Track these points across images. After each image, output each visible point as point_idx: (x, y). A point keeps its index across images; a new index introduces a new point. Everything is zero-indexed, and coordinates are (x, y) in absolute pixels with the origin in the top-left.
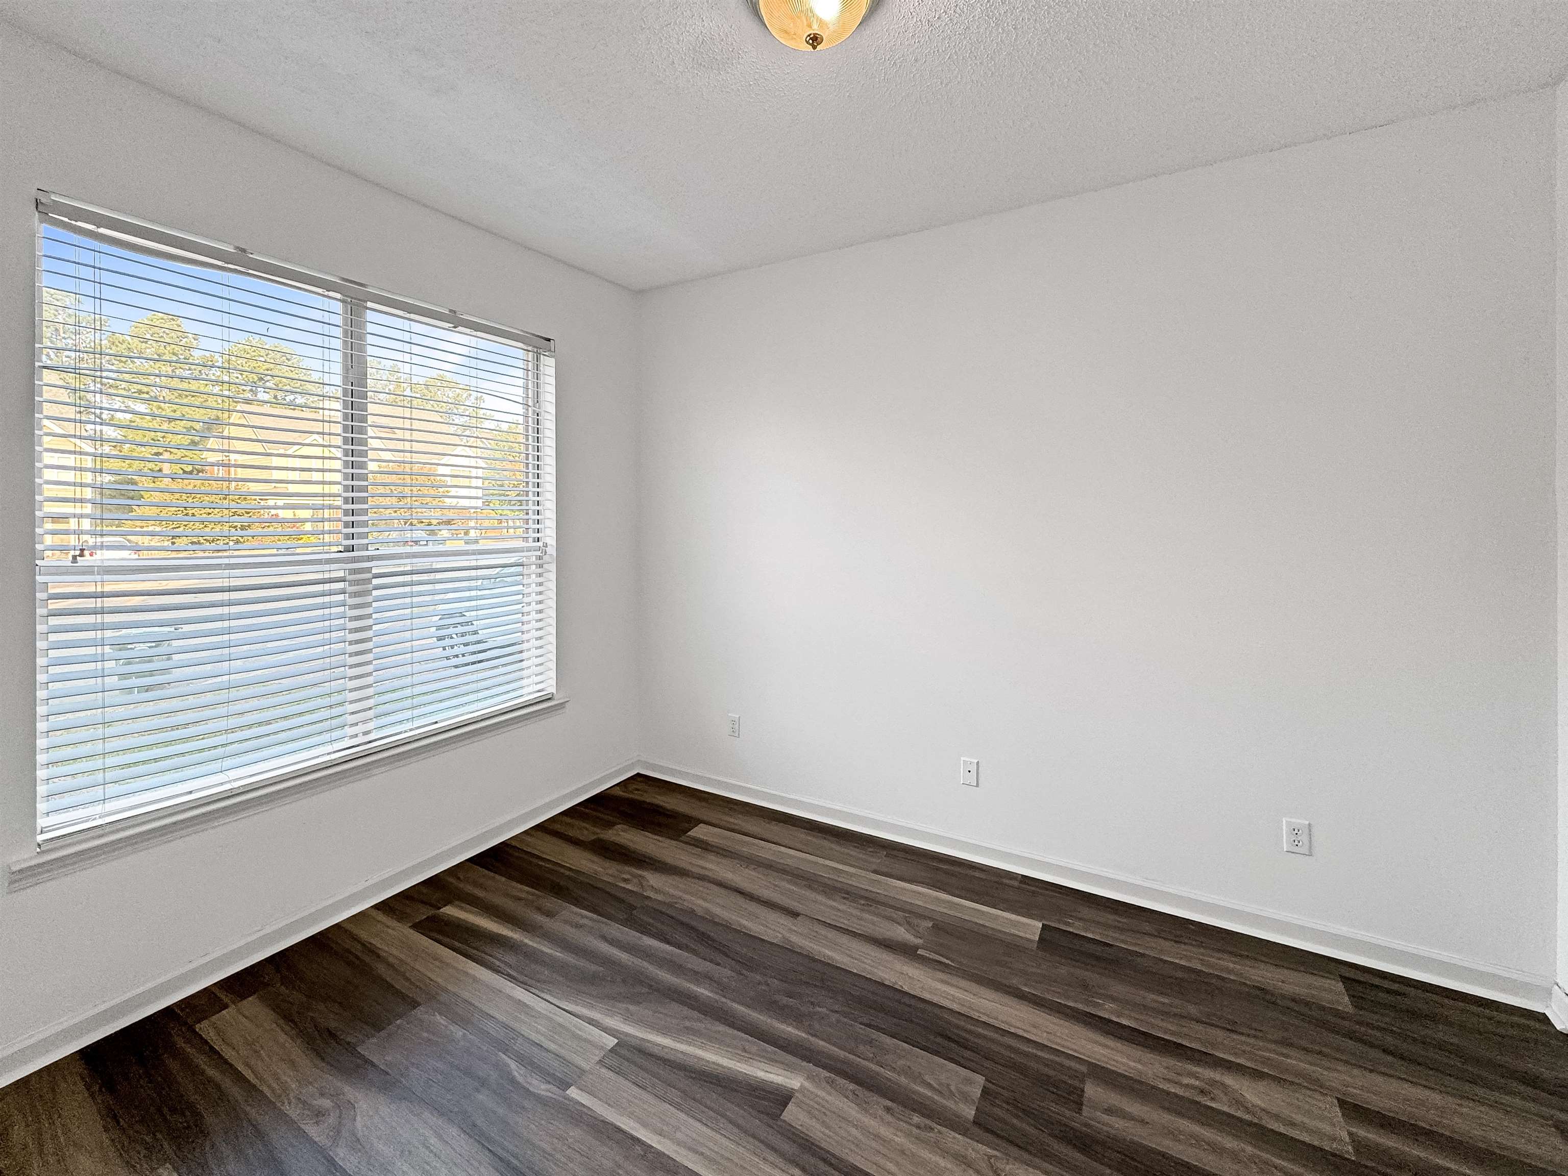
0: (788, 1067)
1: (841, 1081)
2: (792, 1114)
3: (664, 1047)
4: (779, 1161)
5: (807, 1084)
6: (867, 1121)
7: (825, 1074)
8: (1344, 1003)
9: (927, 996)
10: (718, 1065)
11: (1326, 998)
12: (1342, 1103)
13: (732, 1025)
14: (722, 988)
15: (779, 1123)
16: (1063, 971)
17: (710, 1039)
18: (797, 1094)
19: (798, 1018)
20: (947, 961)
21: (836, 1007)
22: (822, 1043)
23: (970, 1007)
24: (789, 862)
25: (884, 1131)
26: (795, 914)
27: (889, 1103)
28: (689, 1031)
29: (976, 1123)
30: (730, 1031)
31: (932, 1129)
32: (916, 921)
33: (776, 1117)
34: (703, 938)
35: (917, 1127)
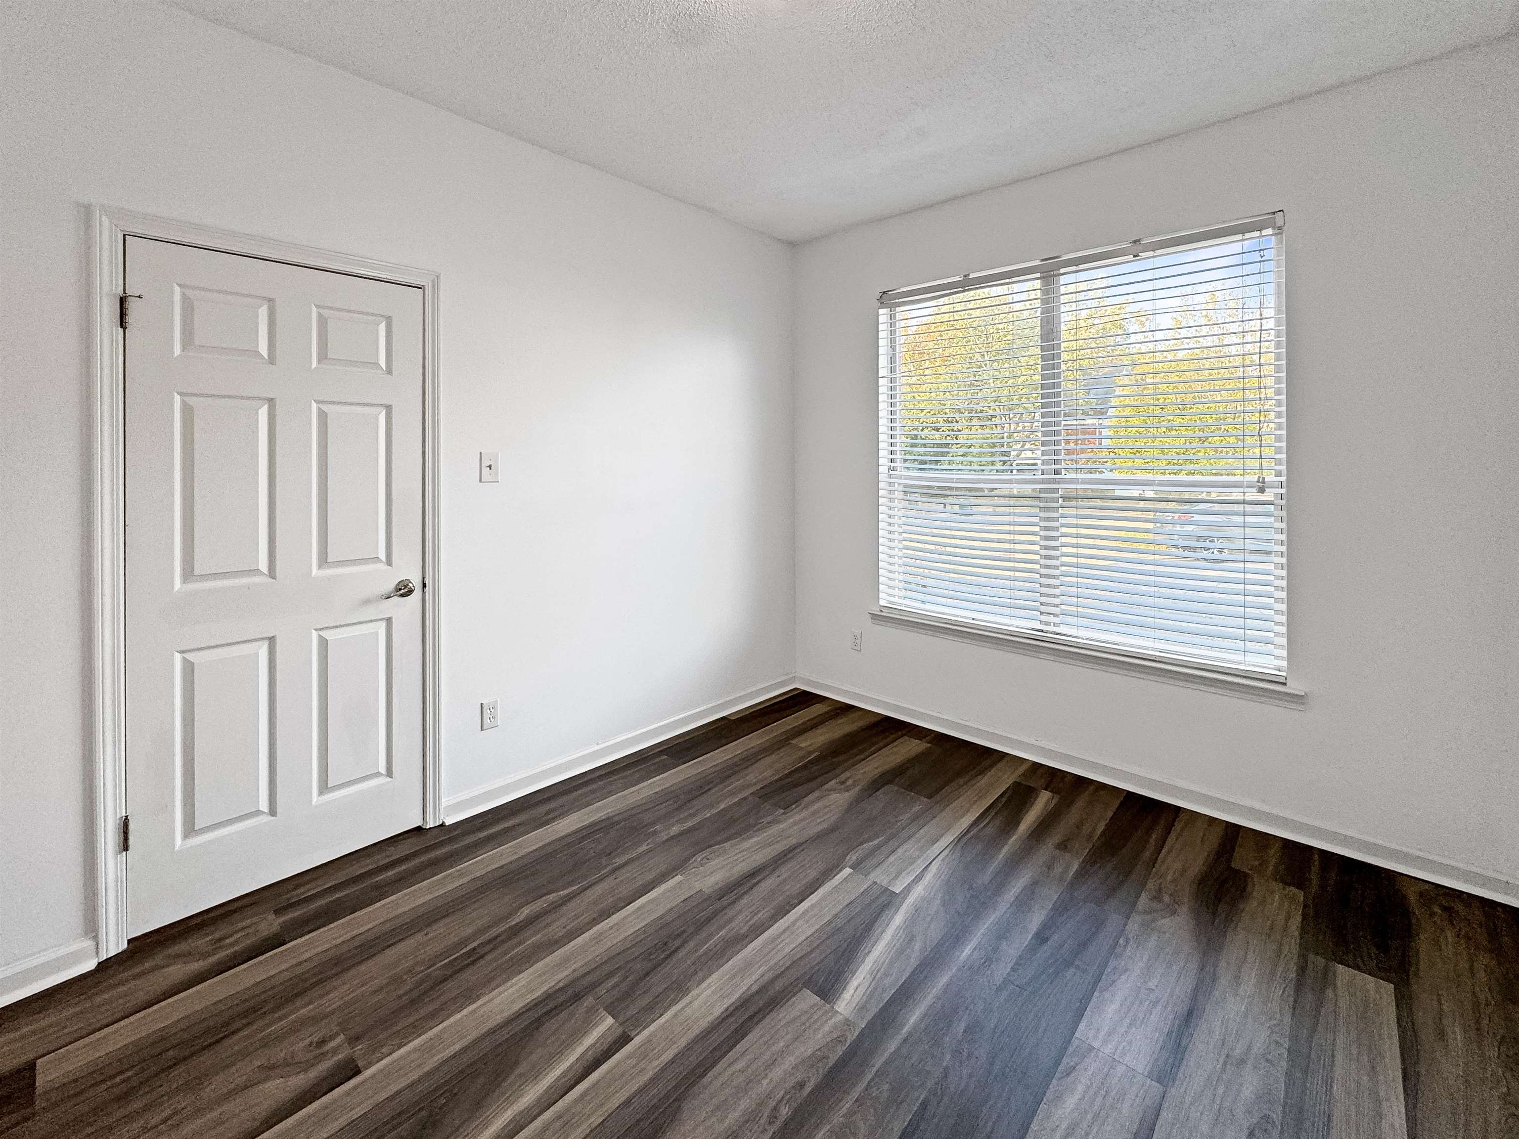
0: (862, 1008)
1: (840, 1051)
2: (807, 999)
5: (839, 1018)
6: (790, 1061)
7: (851, 1037)
10: (867, 954)
15: (801, 985)
17: (900, 952)
18: (828, 1006)
25: (777, 1073)
30: (912, 968)
33: (806, 985)
35: (775, 1109)
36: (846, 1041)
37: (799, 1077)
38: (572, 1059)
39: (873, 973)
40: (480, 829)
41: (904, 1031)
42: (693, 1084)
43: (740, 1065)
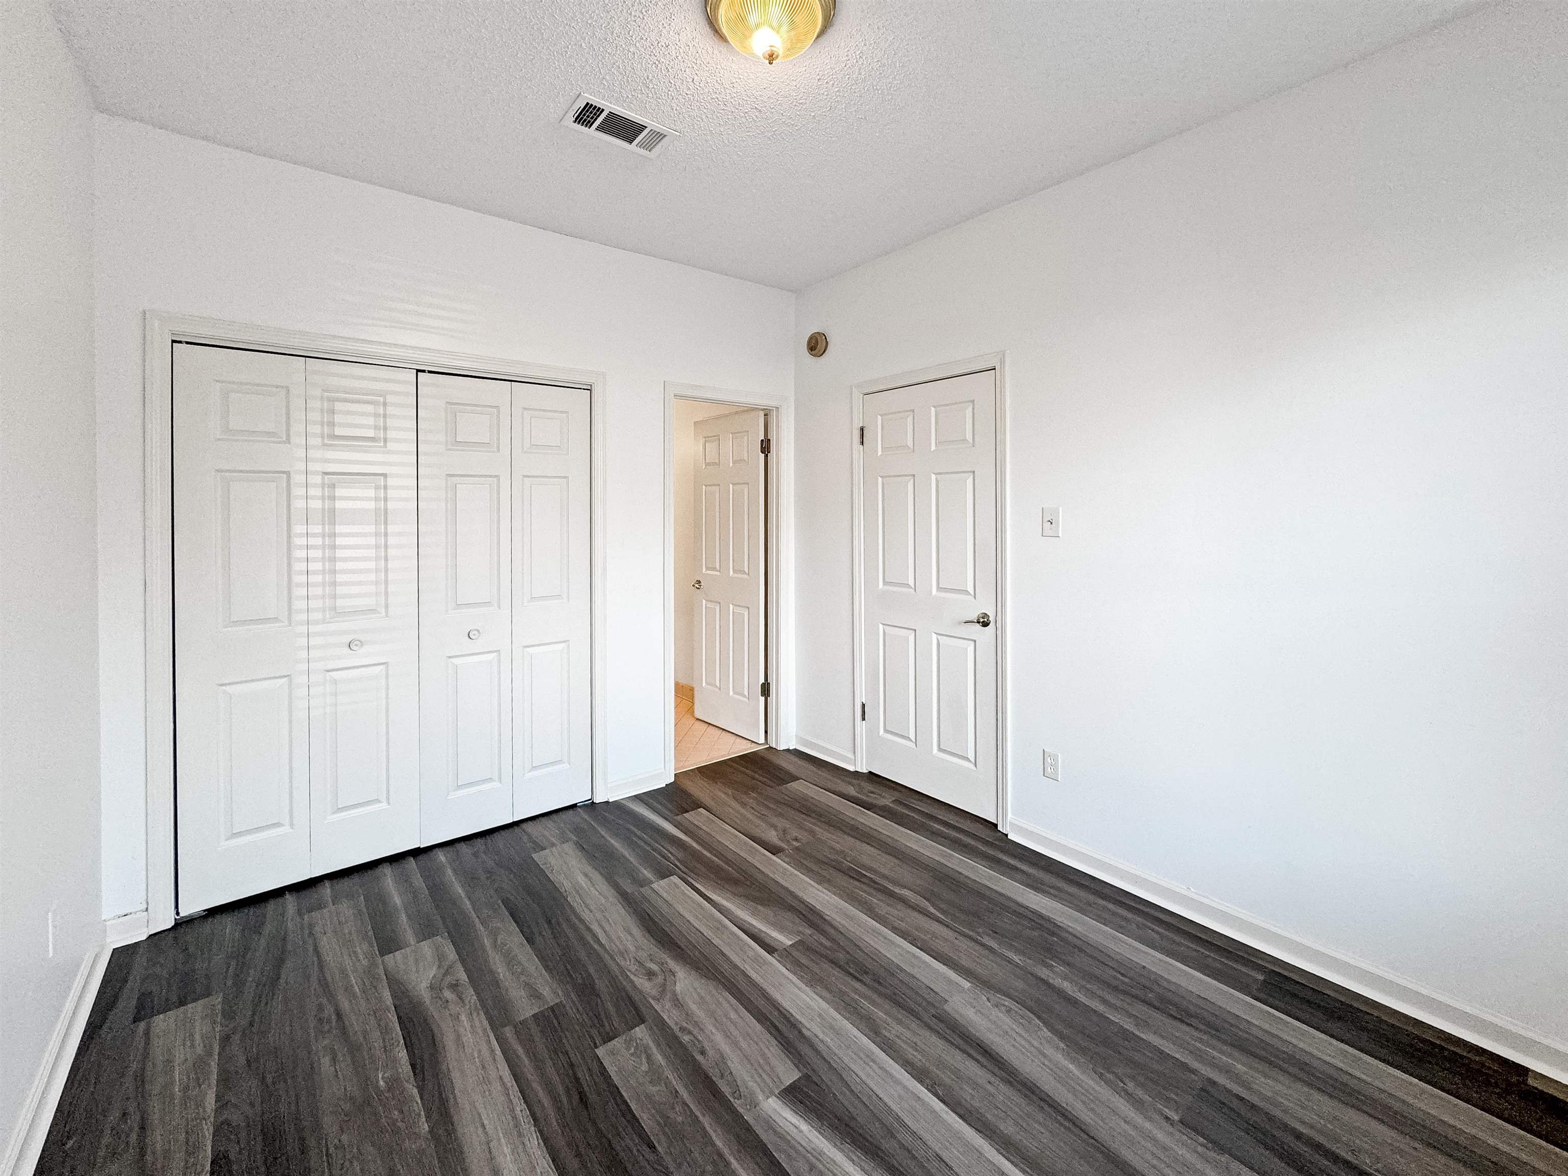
0: (770, 1125)
1: (726, 1090)
2: (790, 1075)
5: (761, 1098)
6: (726, 1048)
7: (737, 1103)
15: (805, 1071)
18: (777, 1092)
22: (719, 1143)
25: (719, 1038)
27: (699, 1058)
29: (643, 1021)
31: (680, 1028)
33: (806, 1077)
35: (690, 1033)
36: (733, 1098)
37: (710, 1052)
38: (764, 929)
40: (1014, 856)
41: (733, 1160)
42: (725, 986)
43: (733, 1015)
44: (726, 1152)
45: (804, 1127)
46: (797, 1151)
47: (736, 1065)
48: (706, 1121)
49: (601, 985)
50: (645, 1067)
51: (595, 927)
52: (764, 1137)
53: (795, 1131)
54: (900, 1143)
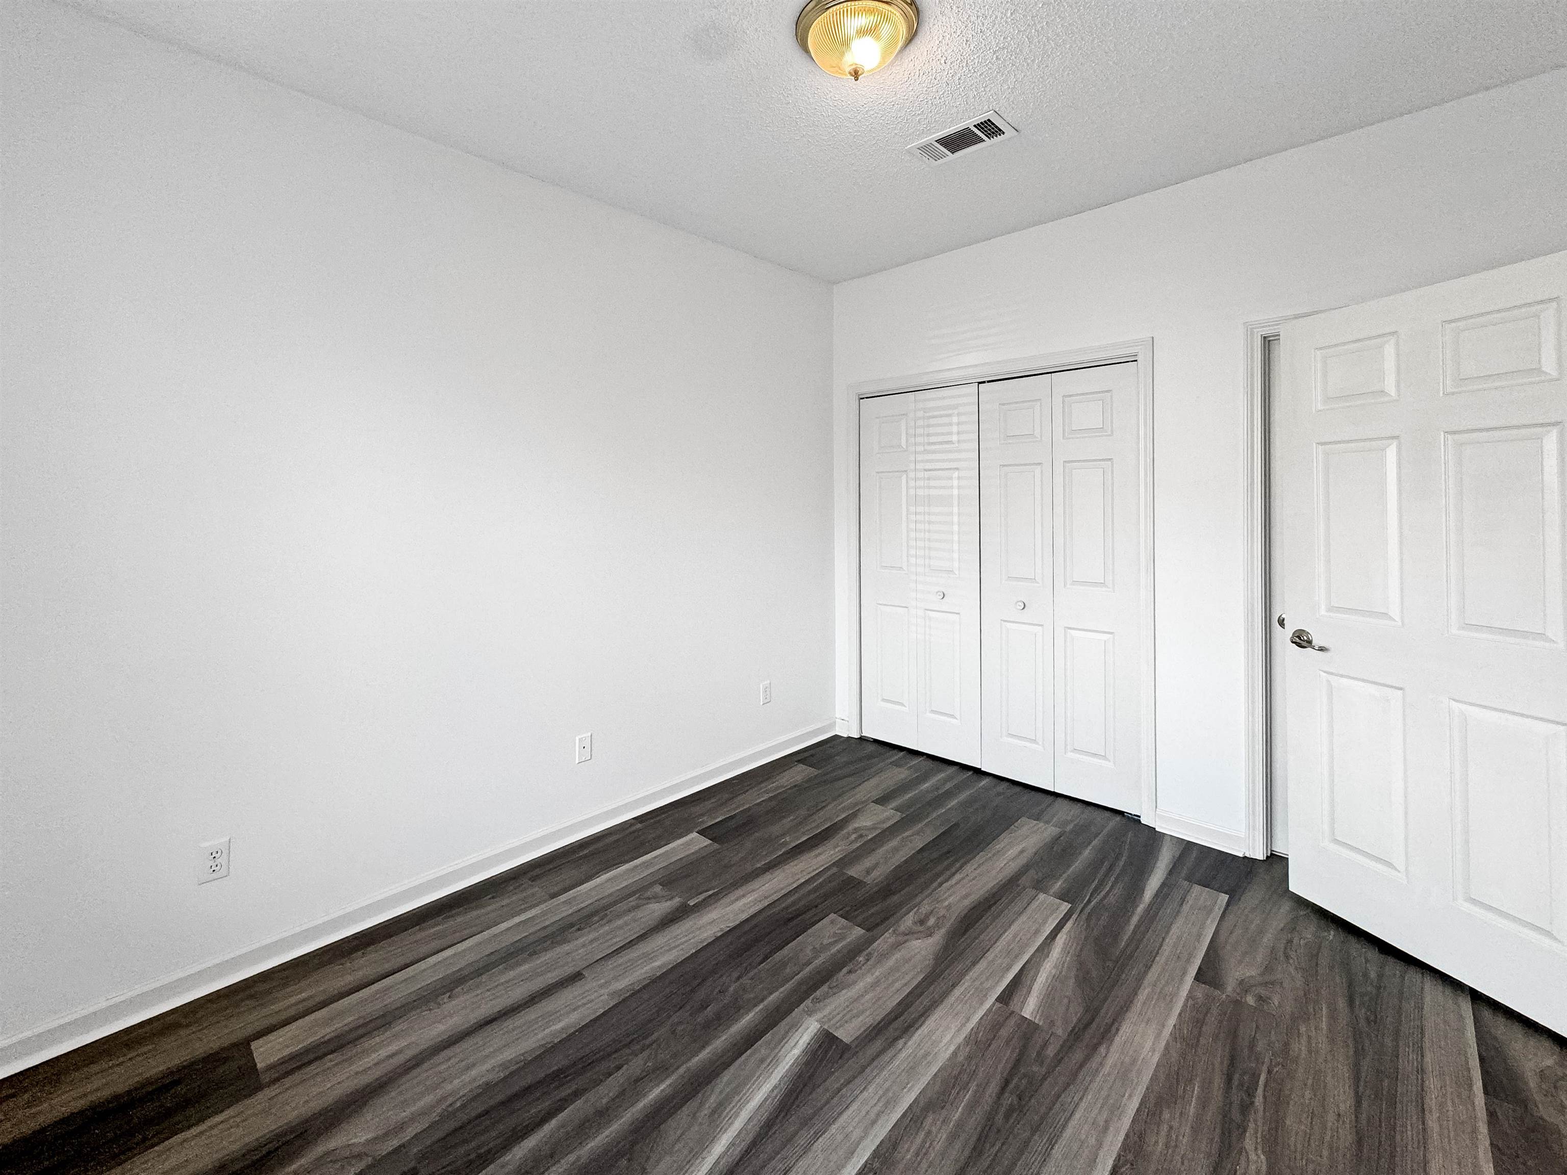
0: (795, 1026)
1: (820, 993)
2: (846, 1034)
3: (732, 1144)
4: (890, 1053)
5: (819, 1015)
6: (860, 985)
7: (808, 1002)
8: (810, 771)
9: (744, 916)
10: (775, 1087)
11: (799, 778)
12: (876, 802)
13: (727, 1065)
14: (661, 1070)
15: (854, 1045)
16: (748, 844)
17: (737, 1091)
18: (826, 1027)
19: (736, 1008)
20: (711, 893)
21: (735, 975)
22: (771, 998)
23: (766, 898)
24: (471, 957)
25: (869, 979)
26: (576, 977)
27: (845, 970)
28: (717, 1111)
29: (868, 930)
30: (732, 1069)
31: (870, 953)
32: (648, 894)
33: (847, 1047)
34: (558, 1077)
35: (868, 960)
36: (813, 999)
37: (853, 976)
39: (776, 1061)
43: (897, 985)
44: (766, 1002)
45: (797, 1052)
46: (774, 1048)
47: (845, 995)
48: (788, 986)
49: (895, 898)
50: (825, 942)
51: (958, 877)
52: (783, 1023)
53: (793, 1044)
54: (796, 1133)
